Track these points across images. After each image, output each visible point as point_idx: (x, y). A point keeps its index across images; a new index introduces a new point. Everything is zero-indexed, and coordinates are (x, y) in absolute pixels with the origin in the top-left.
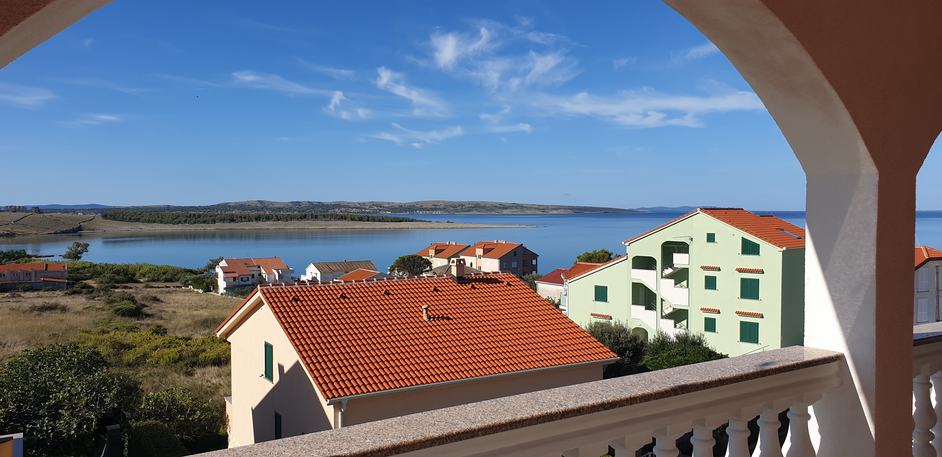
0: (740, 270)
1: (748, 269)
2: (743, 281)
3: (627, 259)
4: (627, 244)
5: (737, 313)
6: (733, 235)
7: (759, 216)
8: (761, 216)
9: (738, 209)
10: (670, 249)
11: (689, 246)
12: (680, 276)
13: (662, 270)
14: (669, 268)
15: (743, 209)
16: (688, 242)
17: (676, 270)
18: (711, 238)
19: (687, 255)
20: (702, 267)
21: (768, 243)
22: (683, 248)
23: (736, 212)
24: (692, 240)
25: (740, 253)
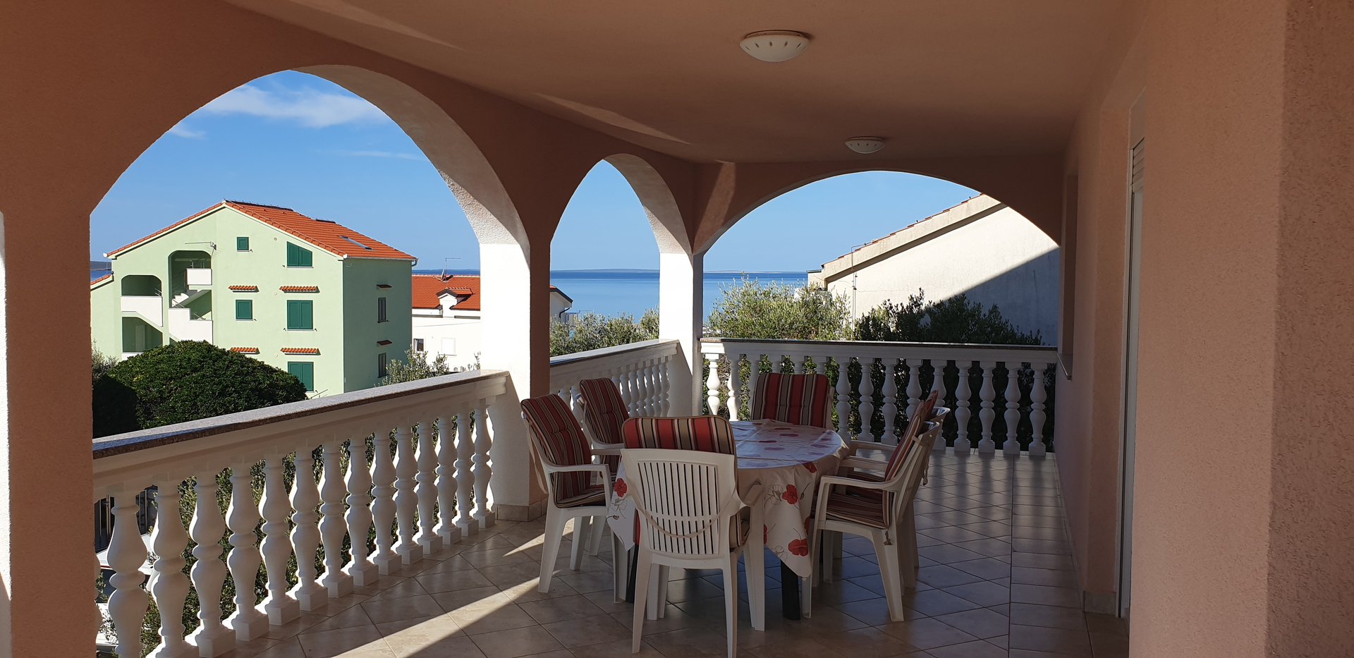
0: (286, 290)
1: (298, 287)
2: (291, 304)
3: (113, 281)
4: (113, 256)
5: (283, 350)
6: (275, 239)
10: (181, 262)
11: (211, 257)
12: (200, 305)
13: (172, 297)
14: (182, 294)
15: (292, 211)
16: (209, 251)
17: (194, 297)
18: (243, 244)
19: (210, 270)
20: (231, 288)
21: (323, 249)
23: (282, 212)
24: (215, 247)
25: (286, 265)
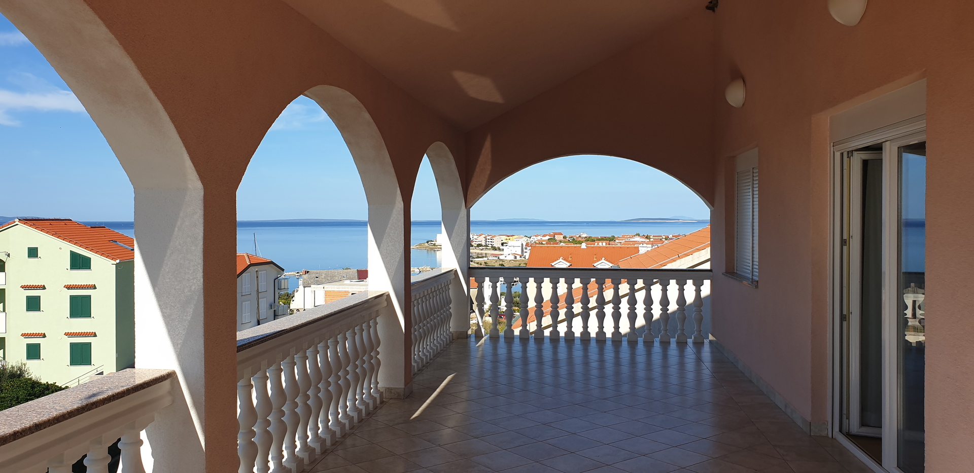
0: (69, 287)
1: (79, 285)
2: (73, 298)
5: (66, 334)
6: (60, 248)
7: (89, 227)
8: (92, 227)
9: (66, 220)
11: (5, 262)
15: (71, 220)
19: (4, 273)
20: (22, 287)
21: (100, 256)
23: (63, 223)
24: (9, 255)
25: (69, 268)
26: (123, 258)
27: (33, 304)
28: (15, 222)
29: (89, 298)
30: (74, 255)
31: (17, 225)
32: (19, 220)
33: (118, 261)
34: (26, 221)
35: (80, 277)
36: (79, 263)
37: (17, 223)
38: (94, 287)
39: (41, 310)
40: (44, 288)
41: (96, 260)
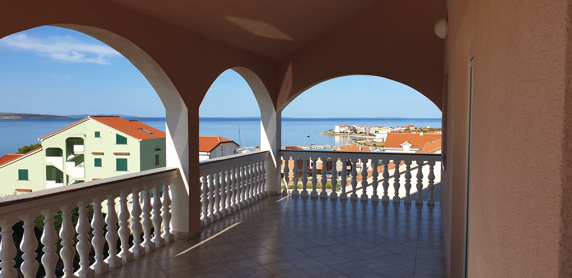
0: (116, 154)
1: (121, 153)
2: (118, 160)
3: (42, 150)
4: (42, 140)
6: (111, 132)
7: (129, 121)
8: (130, 121)
9: (116, 116)
10: (71, 142)
11: (84, 140)
12: (79, 160)
13: (67, 156)
14: (72, 155)
15: (119, 117)
16: (83, 137)
17: (77, 156)
18: (97, 134)
19: (83, 146)
20: (92, 153)
21: (131, 137)
22: (80, 141)
23: (114, 118)
24: (85, 136)
25: (116, 143)
26: (144, 138)
27: (98, 163)
28: (88, 118)
29: (126, 160)
30: (118, 136)
31: (89, 119)
32: (90, 116)
33: (141, 140)
34: (94, 117)
35: (122, 148)
36: (121, 140)
37: (89, 118)
38: (129, 154)
39: (102, 166)
40: (103, 154)
41: (130, 139)
